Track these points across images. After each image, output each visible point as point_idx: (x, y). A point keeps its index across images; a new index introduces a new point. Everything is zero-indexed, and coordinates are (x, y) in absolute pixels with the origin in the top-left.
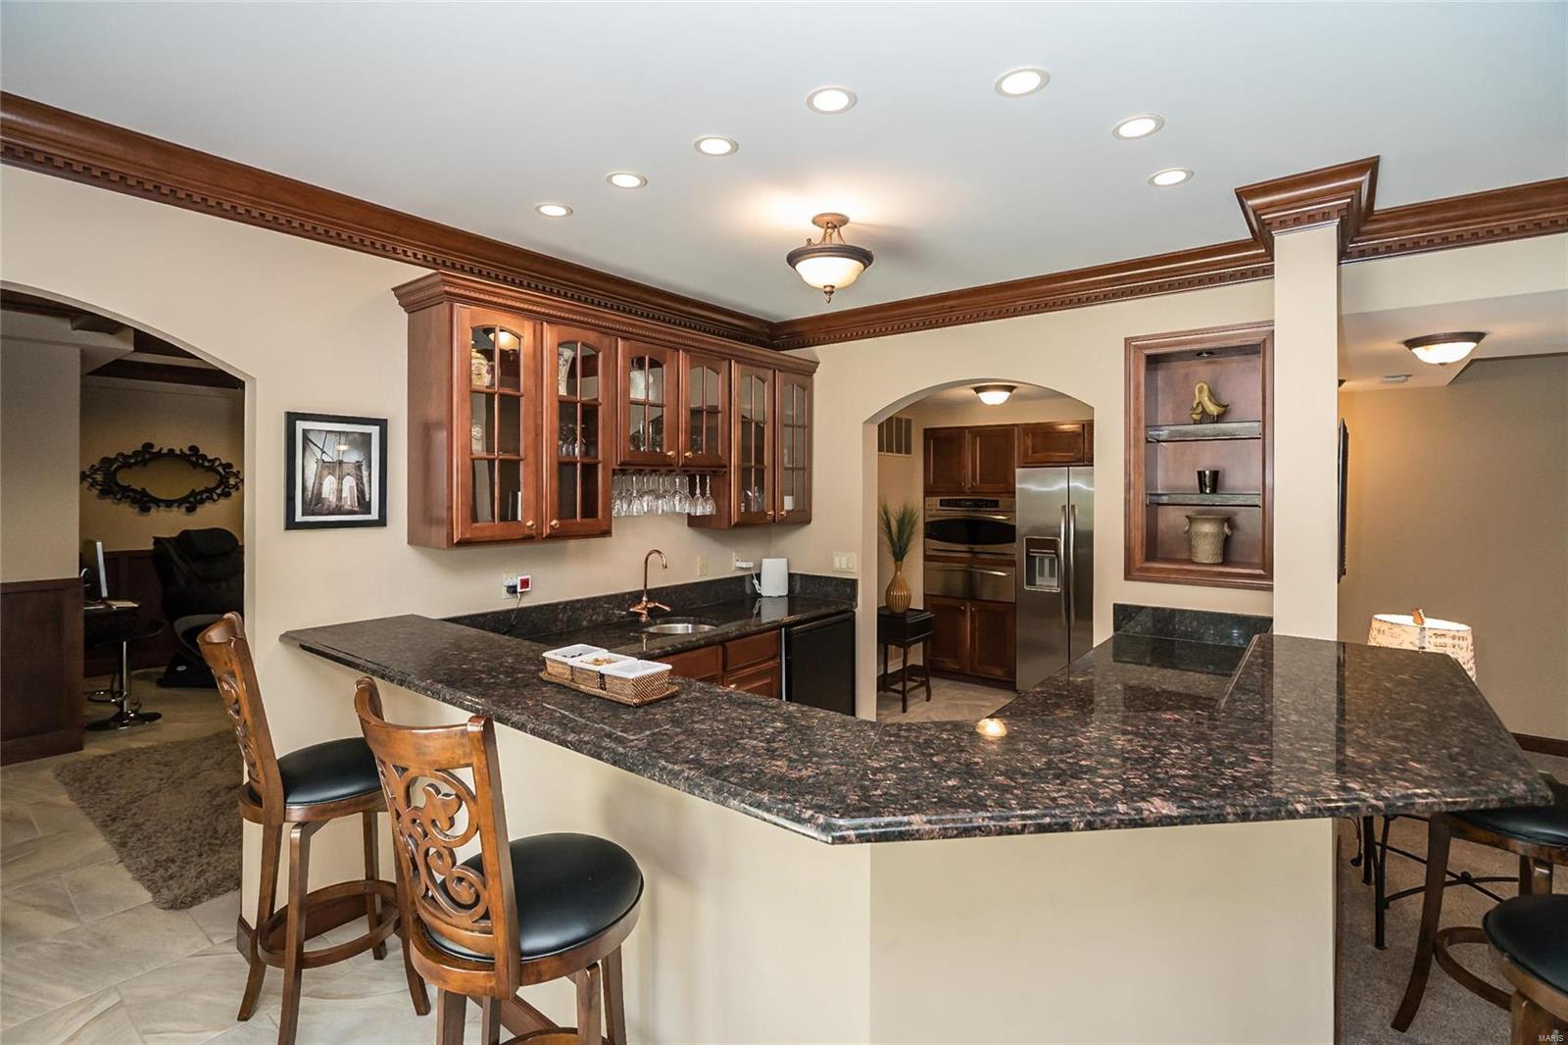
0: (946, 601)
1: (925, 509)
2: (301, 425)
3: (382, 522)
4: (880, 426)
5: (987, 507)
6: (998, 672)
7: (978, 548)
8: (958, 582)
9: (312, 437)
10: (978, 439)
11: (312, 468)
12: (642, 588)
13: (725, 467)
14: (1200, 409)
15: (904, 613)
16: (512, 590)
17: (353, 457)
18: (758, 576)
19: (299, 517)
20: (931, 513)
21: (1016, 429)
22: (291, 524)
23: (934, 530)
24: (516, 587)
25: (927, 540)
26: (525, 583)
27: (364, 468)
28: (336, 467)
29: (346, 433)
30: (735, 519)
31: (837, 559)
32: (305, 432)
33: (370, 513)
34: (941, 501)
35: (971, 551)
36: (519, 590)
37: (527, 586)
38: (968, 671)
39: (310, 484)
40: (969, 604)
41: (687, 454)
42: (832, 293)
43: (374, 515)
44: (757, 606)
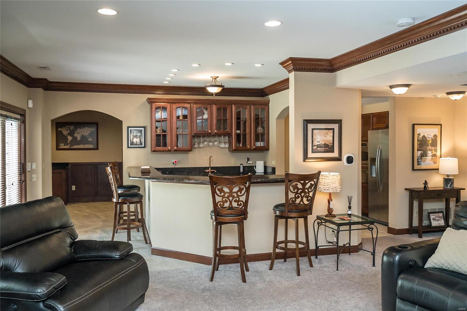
2: (130, 129)
3: (144, 147)
5: (364, 146)
9: (132, 131)
11: (132, 137)
12: (209, 166)
17: (139, 134)
18: (255, 166)
19: (130, 146)
21: (371, 115)
22: (128, 147)
27: (141, 136)
28: (136, 137)
29: (138, 130)
30: (234, 148)
32: (130, 130)
36: (174, 163)
37: (176, 162)
39: (131, 140)
41: (215, 131)
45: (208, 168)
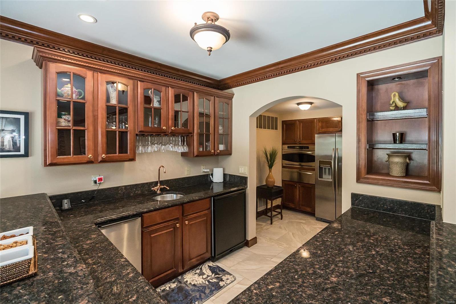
0: (290, 183)
1: (282, 150)
3: (26, 155)
4: (257, 118)
5: (304, 149)
6: (309, 210)
7: (303, 164)
8: (295, 176)
10: (301, 124)
12: (158, 180)
13: (191, 133)
14: (394, 105)
15: (272, 188)
16: (95, 182)
18: (212, 175)
20: (284, 151)
21: (315, 120)
23: (285, 157)
24: (96, 181)
25: (283, 160)
26: (100, 179)
29: (6, 118)
30: (195, 154)
31: (240, 169)
33: (20, 152)
34: (288, 146)
35: (300, 165)
36: (97, 182)
37: (102, 181)
38: (298, 209)
40: (298, 184)
41: (172, 128)
42: (211, 51)
43: (22, 152)
44: (212, 185)
45: (156, 184)
